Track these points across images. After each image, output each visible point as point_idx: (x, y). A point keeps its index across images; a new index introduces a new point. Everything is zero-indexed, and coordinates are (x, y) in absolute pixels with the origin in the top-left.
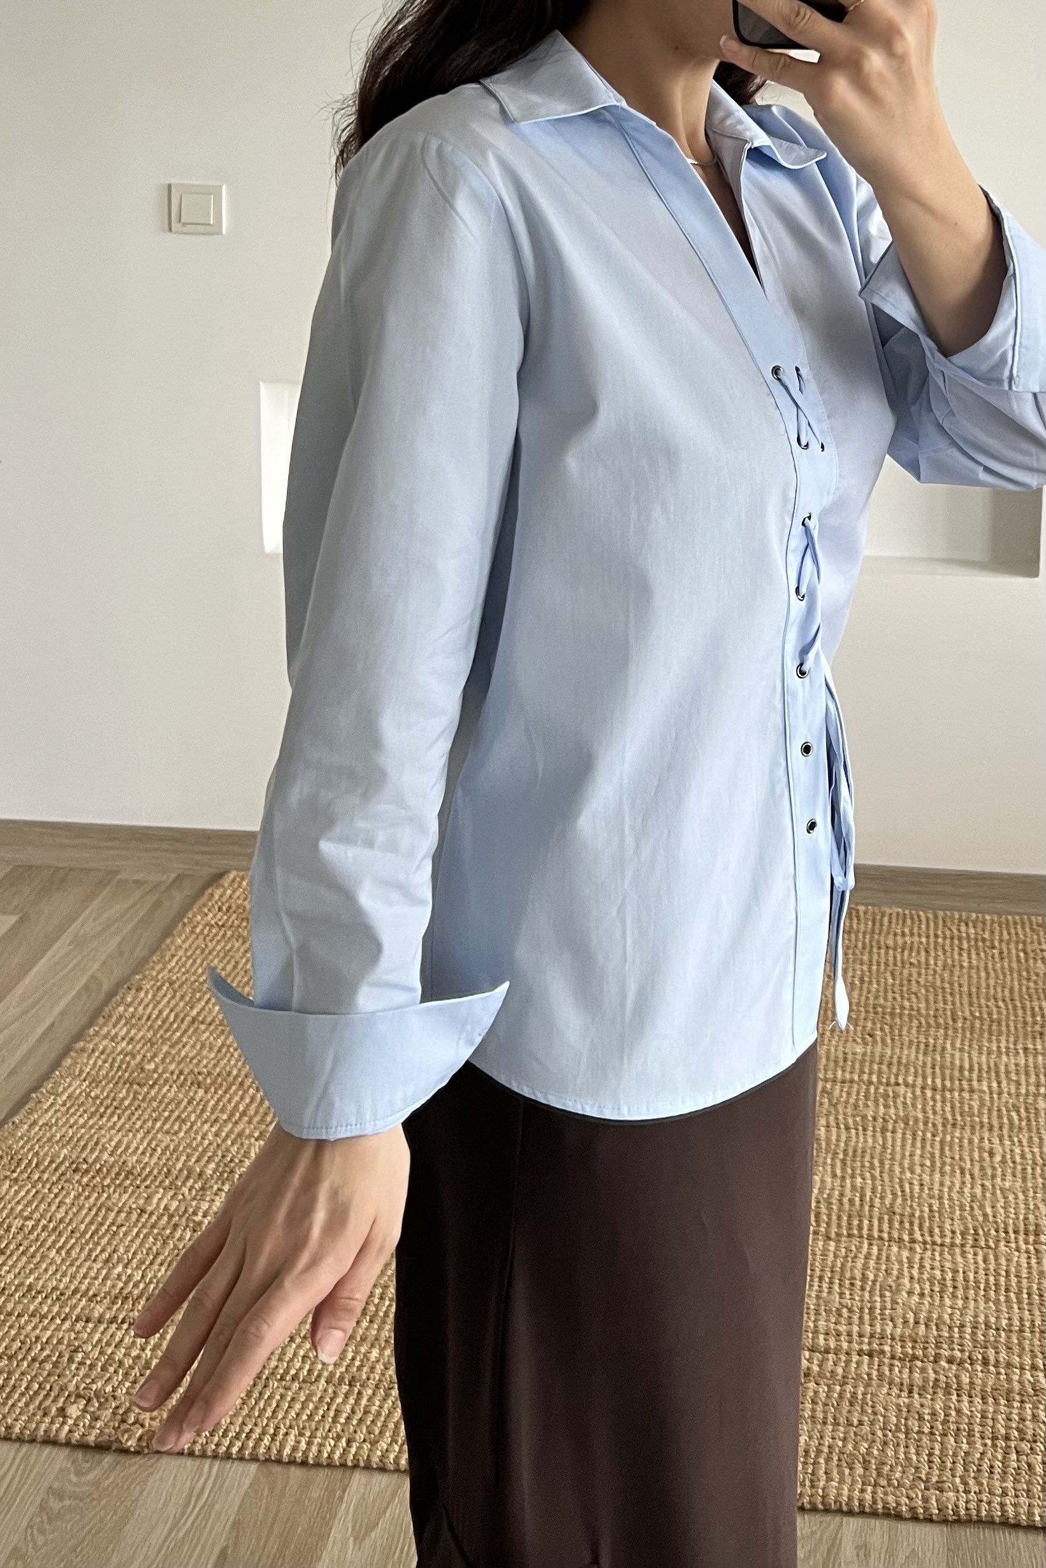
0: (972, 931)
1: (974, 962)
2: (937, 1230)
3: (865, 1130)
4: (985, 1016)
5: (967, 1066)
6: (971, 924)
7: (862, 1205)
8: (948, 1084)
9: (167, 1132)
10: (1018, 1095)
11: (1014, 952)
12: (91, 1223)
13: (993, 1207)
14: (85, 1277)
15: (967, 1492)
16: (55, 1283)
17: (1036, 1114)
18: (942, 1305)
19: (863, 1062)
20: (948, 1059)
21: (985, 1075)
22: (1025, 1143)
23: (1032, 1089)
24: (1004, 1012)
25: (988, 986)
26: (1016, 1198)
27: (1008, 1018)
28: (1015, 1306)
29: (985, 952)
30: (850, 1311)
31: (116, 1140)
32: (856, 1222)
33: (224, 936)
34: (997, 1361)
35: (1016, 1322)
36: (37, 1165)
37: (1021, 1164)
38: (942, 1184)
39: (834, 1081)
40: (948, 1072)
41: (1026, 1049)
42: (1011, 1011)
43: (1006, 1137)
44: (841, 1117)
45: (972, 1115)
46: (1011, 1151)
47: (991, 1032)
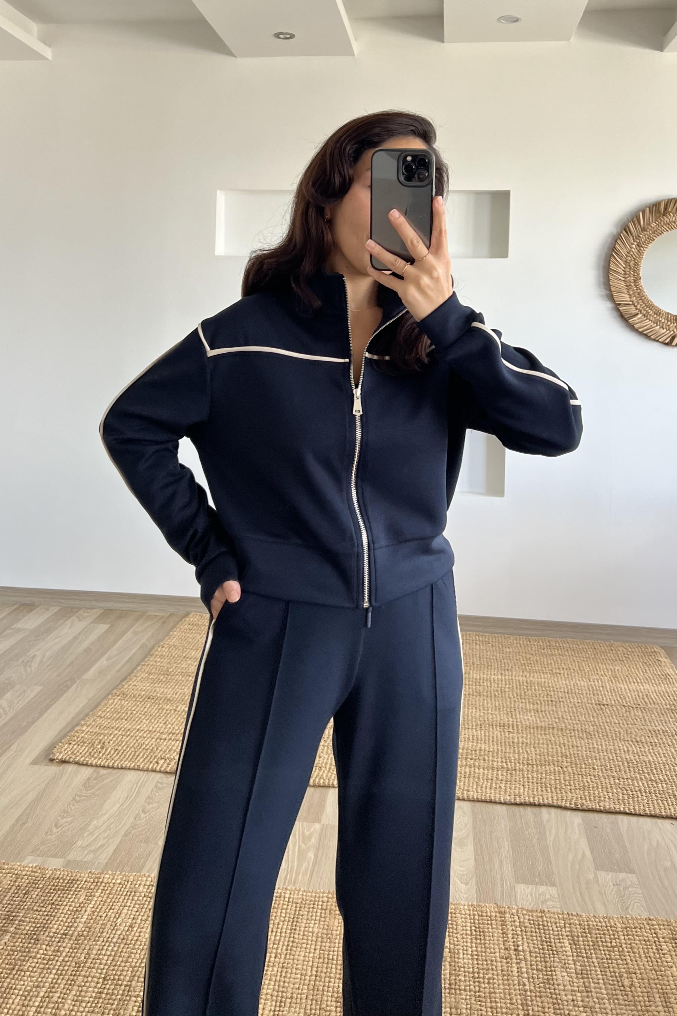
0: (481, 639)
1: (482, 648)
2: (466, 724)
5: (478, 677)
8: (471, 683)
9: (181, 689)
11: (497, 645)
12: (157, 713)
13: (488, 718)
14: (158, 727)
15: (477, 792)
16: (147, 728)
18: (468, 744)
20: (471, 676)
22: (500, 701)
23: (503, 686)
24: (493, 663)
25: (487, 655)
27: (494, 665)
31: (162, 690)
33: (192, 633)
36: (134, 696)
38: (468, 712)
40: (471, 680)
41: (502, 674)
45: (480, 693)
46: (495, 704)
47: (488, 668)
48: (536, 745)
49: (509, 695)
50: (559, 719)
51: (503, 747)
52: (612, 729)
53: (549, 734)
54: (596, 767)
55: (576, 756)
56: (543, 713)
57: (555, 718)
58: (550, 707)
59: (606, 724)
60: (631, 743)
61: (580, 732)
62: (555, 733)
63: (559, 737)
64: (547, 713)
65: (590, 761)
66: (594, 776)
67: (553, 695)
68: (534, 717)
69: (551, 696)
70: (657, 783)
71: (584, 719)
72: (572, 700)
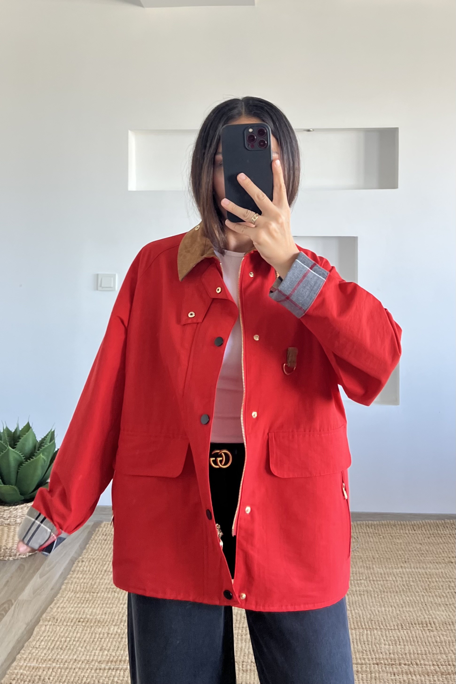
4: (384, 557)
5: (383, 572)
6: (370, 527)
8: (378, 579)
10: (403, 581)
11: (387, 537)
17: (411, 587)
21: (390, 575)
22: (410, 596)
23: (407, 579)
24: (390, 555)
25: (382, 548)
26: (412, 614)
27: (392, 557)
28: (422, 647)
29: (378, 537)
34: (421, 664)
35: (423, 652)
37: (411, 603)
41: (401, 567)
42: (392, 555)
43: (403, 594)
46: (406, 599)
47: (387, 561)
49: (415, 589)
51: (429, 648)
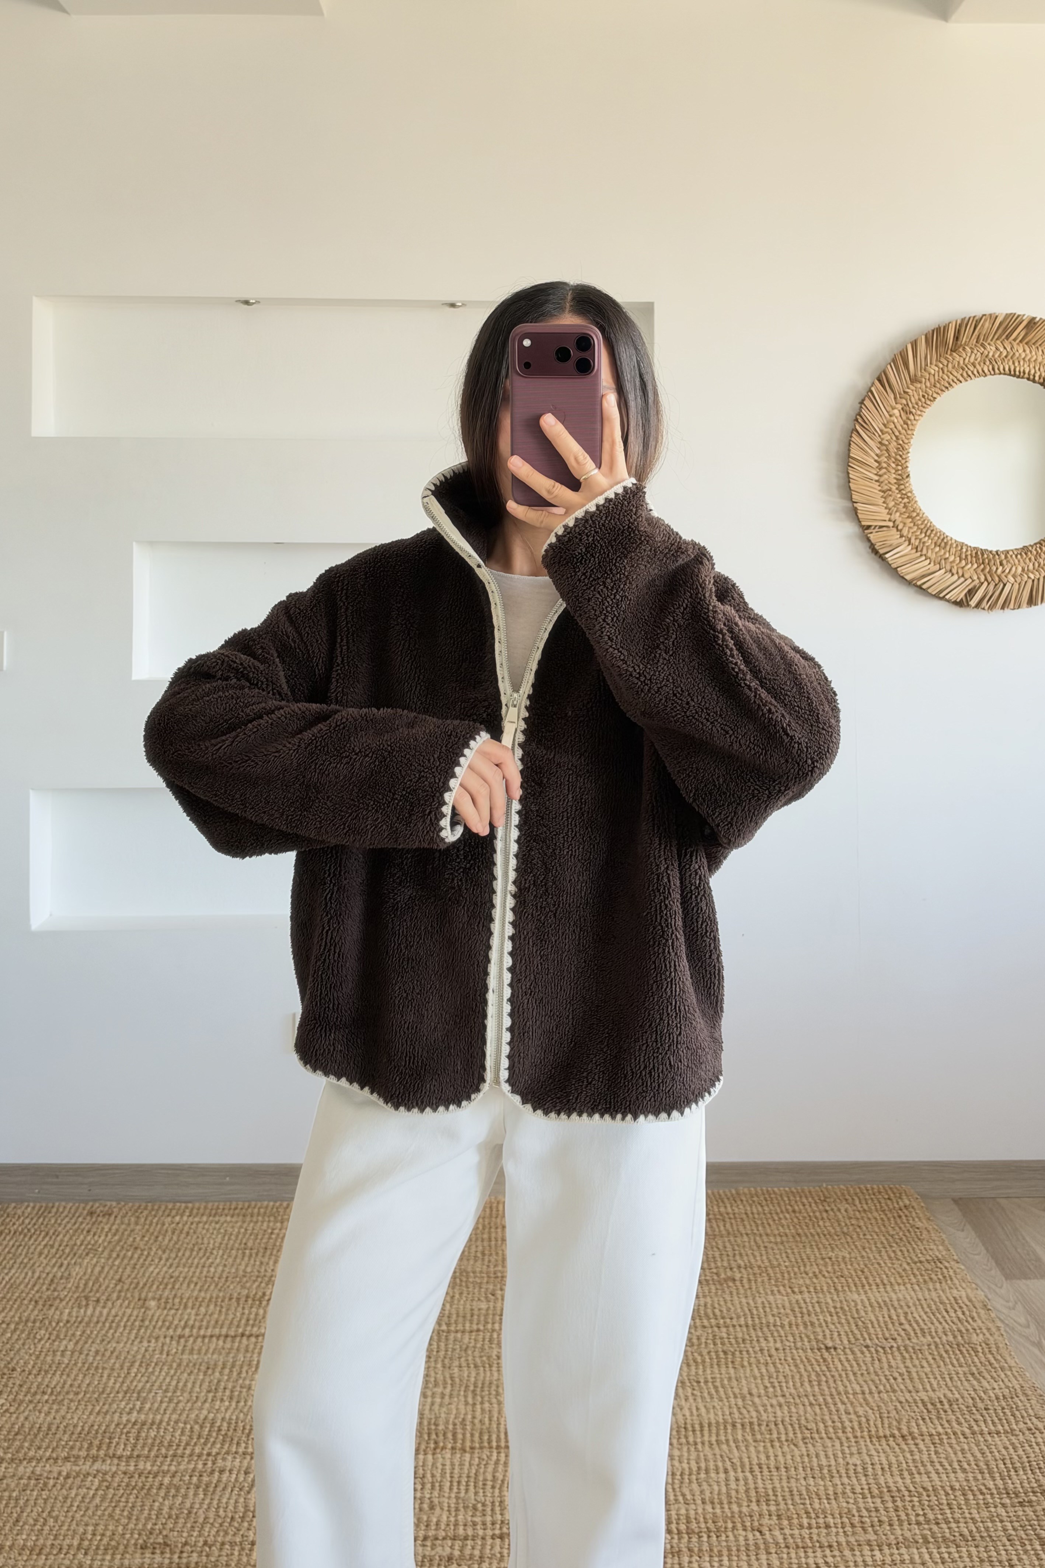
3: (490, 1366)
7: (490, 1424)
19: (486, 1315)
30: (484, 1505)
32: (486, 1437)
39: (463, 1332)
44: (470, 1358)
48: (703, 1476)
50: (744, 1400)
52: (851, 1411)
53: (727, 1441)
54: (830, 1520)
55: (787, 1494)
56: (710, 1384)
57: (735, 1397)
58: (723, 1370)
59: (838, 1400)
60: (892, 1443)
61: (789, 1426)
62: (740, 1437)
63: (747, 1447)
64: (718, 1384)
65: (817, 1506)
66: (830, 1546)
67: (725, 1335)
68: (691, 1399)
69: (721, 1338)
70: (957, 1546)
71: (793, 1391)
72: (763, 1344)
